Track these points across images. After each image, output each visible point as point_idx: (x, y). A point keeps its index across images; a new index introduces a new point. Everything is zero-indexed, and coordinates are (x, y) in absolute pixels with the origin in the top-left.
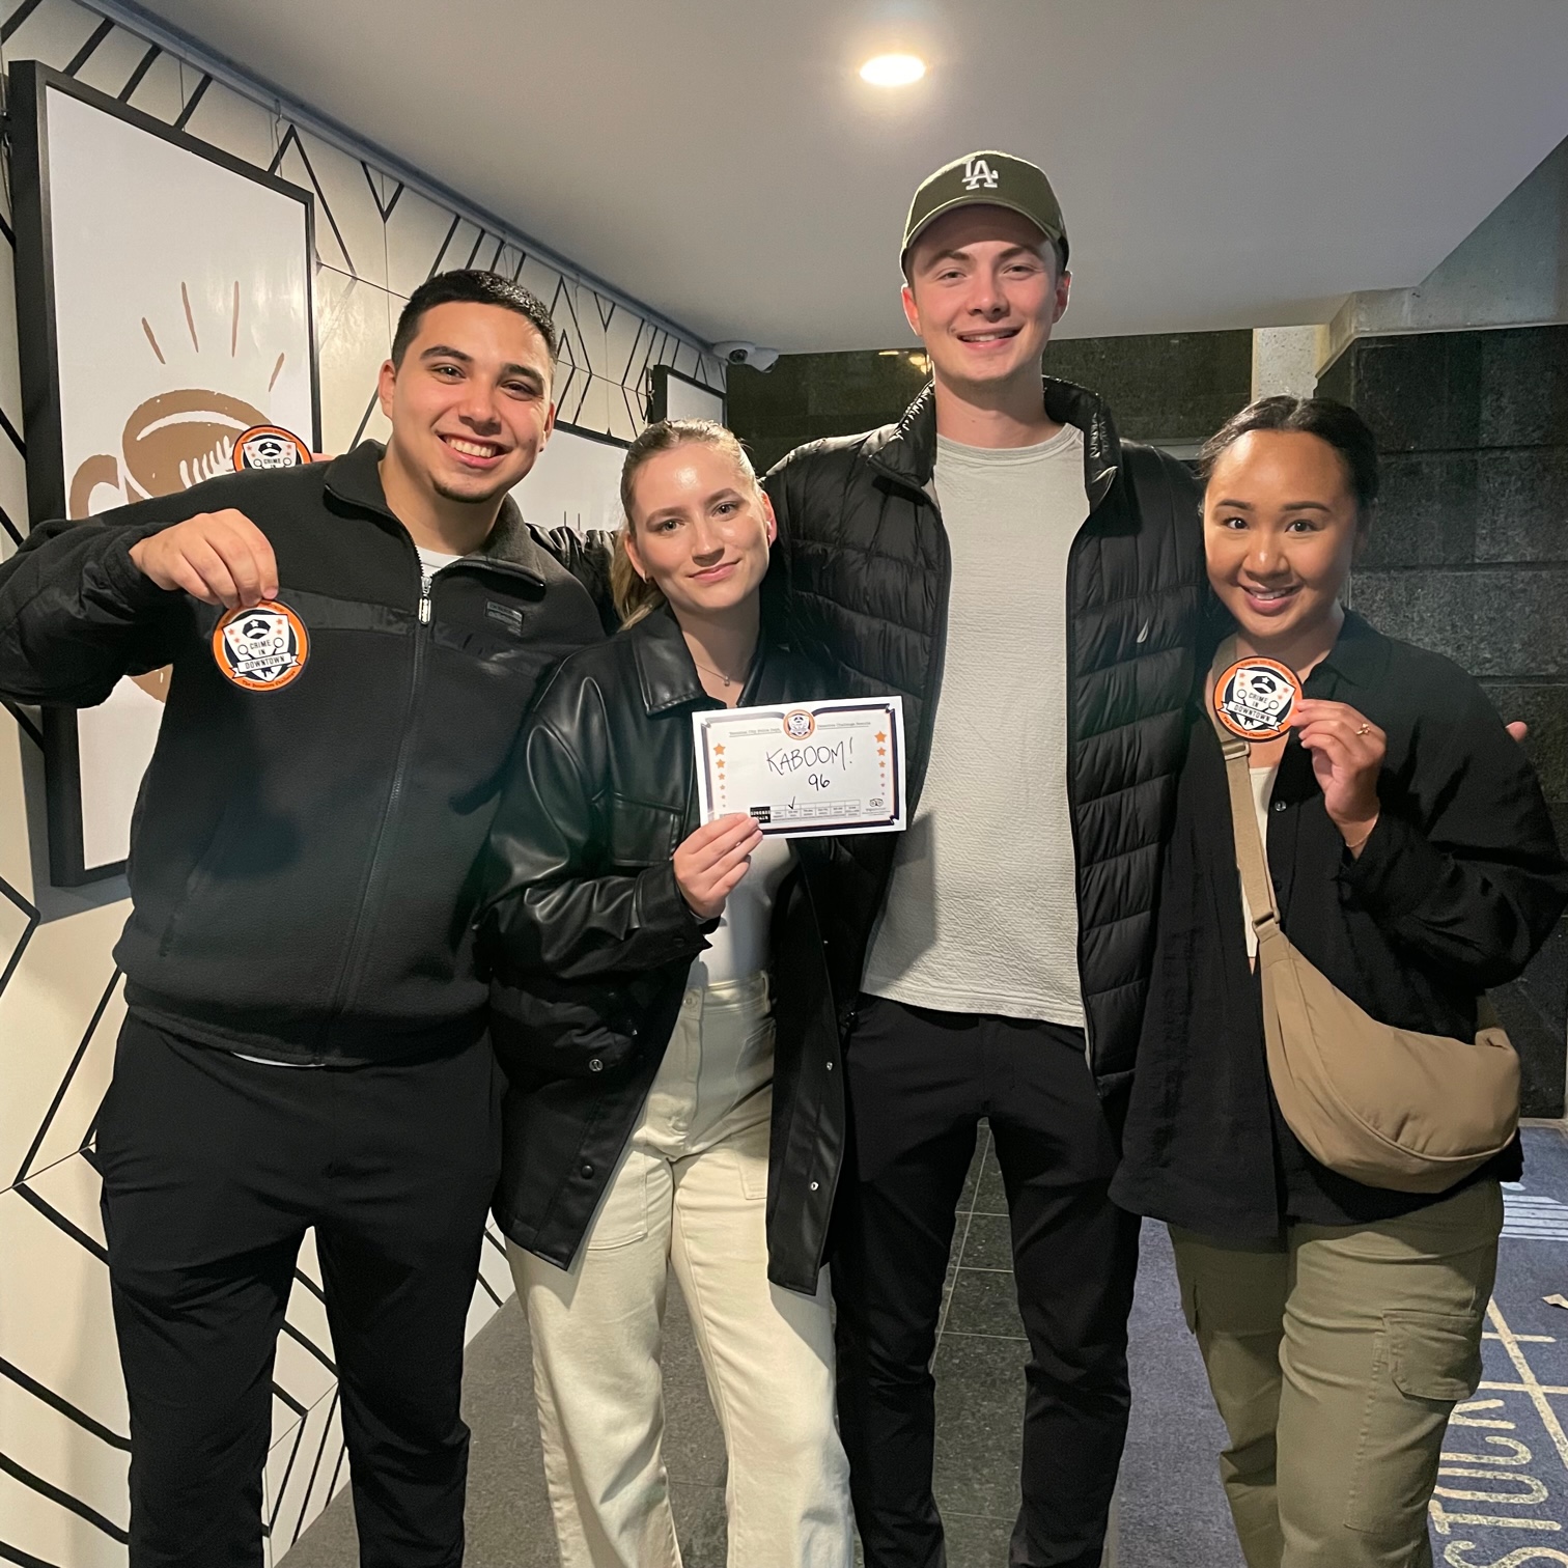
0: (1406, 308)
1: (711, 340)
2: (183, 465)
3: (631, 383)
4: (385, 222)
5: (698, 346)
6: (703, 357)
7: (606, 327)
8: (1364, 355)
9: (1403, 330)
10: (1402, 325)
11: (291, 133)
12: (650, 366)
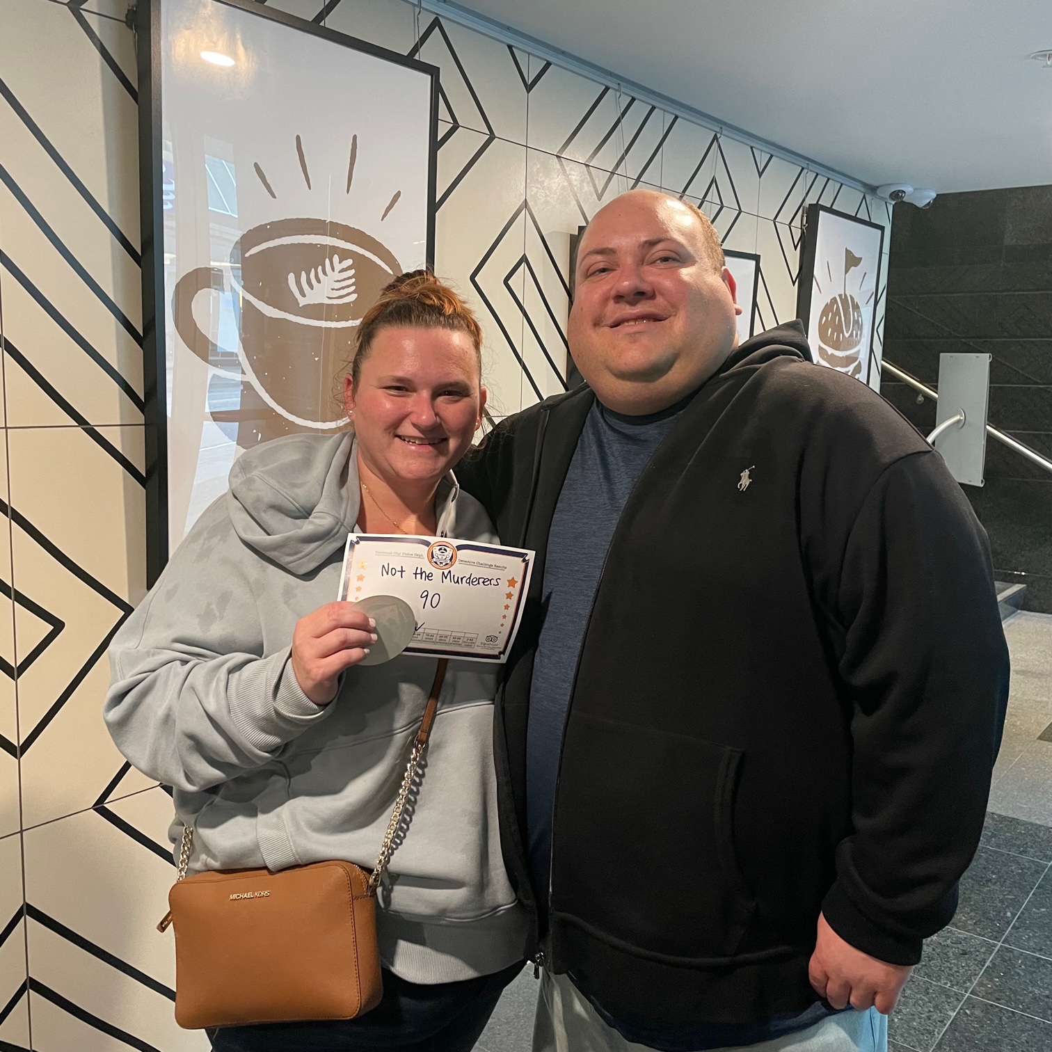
1: (876, 184)
2: (291, 277)
3: (785, 217)
4: (528, 93)
5: (862, 189)
6: (867, 196)
7: (760, 174)
11: (436, 23)
12: (806, 204)
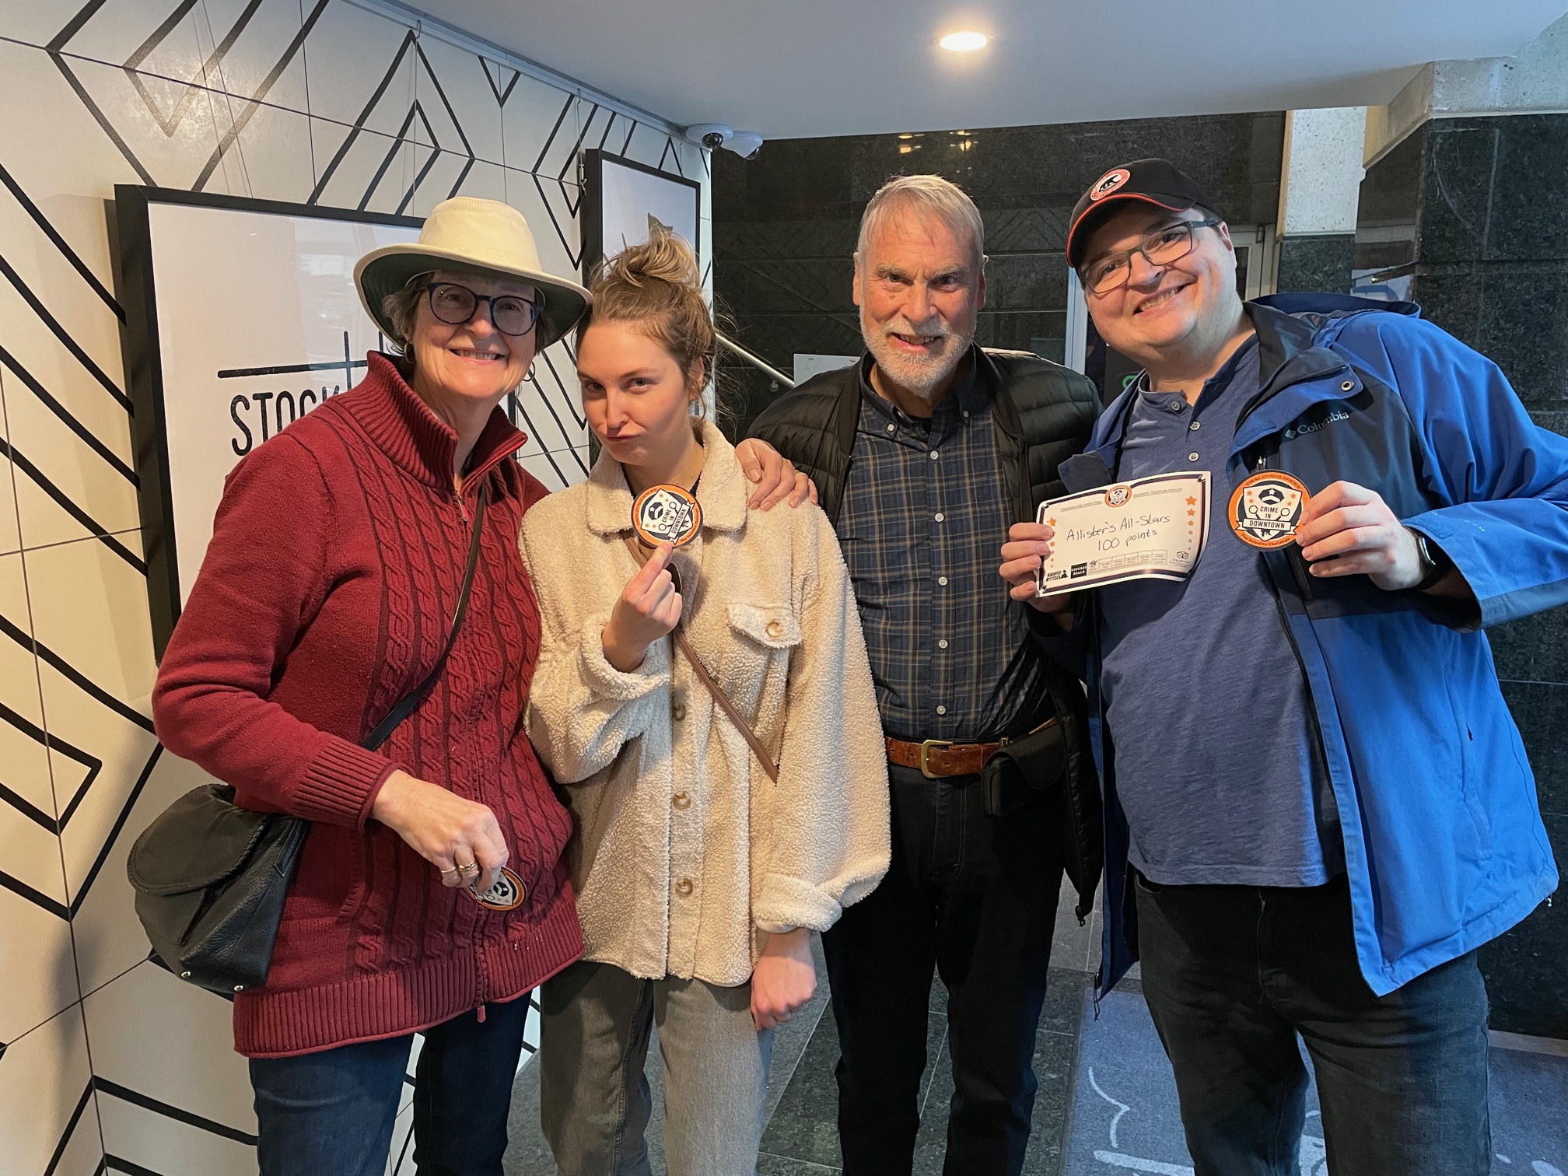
0: (1495, 82)
3: (551, 168)
6: (674, 140)
7: (502, 101)
8: (1439, 140)
9: (1489, 110)
10: (1488, 104)
12: (582, 149)
